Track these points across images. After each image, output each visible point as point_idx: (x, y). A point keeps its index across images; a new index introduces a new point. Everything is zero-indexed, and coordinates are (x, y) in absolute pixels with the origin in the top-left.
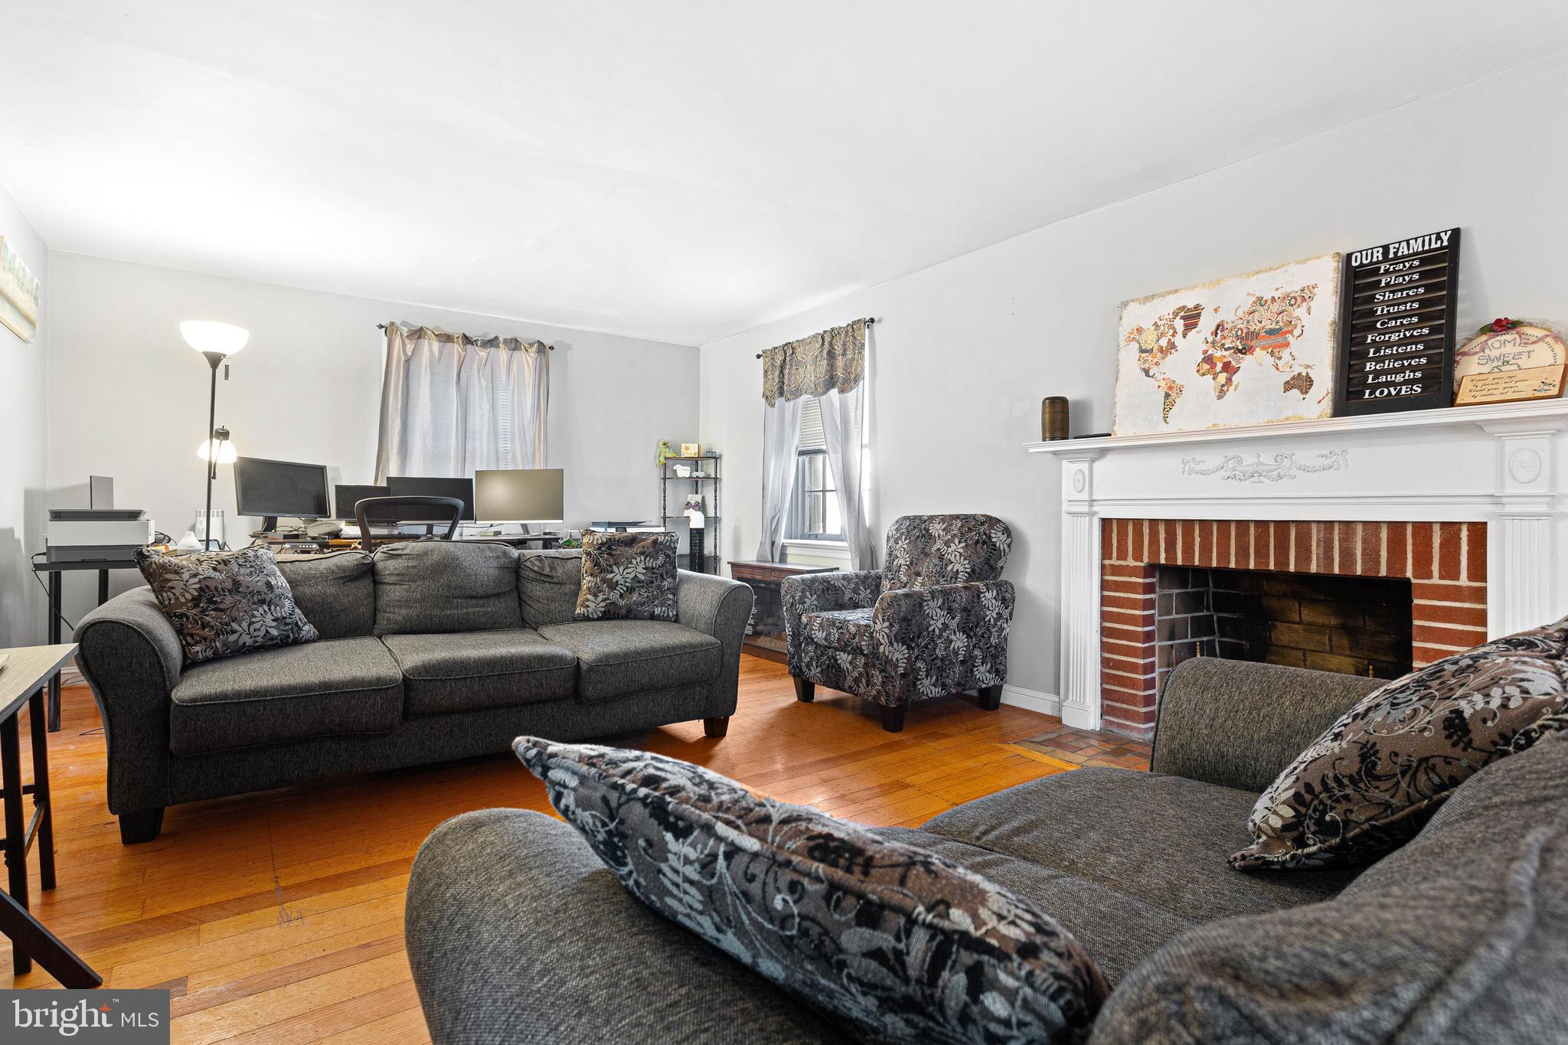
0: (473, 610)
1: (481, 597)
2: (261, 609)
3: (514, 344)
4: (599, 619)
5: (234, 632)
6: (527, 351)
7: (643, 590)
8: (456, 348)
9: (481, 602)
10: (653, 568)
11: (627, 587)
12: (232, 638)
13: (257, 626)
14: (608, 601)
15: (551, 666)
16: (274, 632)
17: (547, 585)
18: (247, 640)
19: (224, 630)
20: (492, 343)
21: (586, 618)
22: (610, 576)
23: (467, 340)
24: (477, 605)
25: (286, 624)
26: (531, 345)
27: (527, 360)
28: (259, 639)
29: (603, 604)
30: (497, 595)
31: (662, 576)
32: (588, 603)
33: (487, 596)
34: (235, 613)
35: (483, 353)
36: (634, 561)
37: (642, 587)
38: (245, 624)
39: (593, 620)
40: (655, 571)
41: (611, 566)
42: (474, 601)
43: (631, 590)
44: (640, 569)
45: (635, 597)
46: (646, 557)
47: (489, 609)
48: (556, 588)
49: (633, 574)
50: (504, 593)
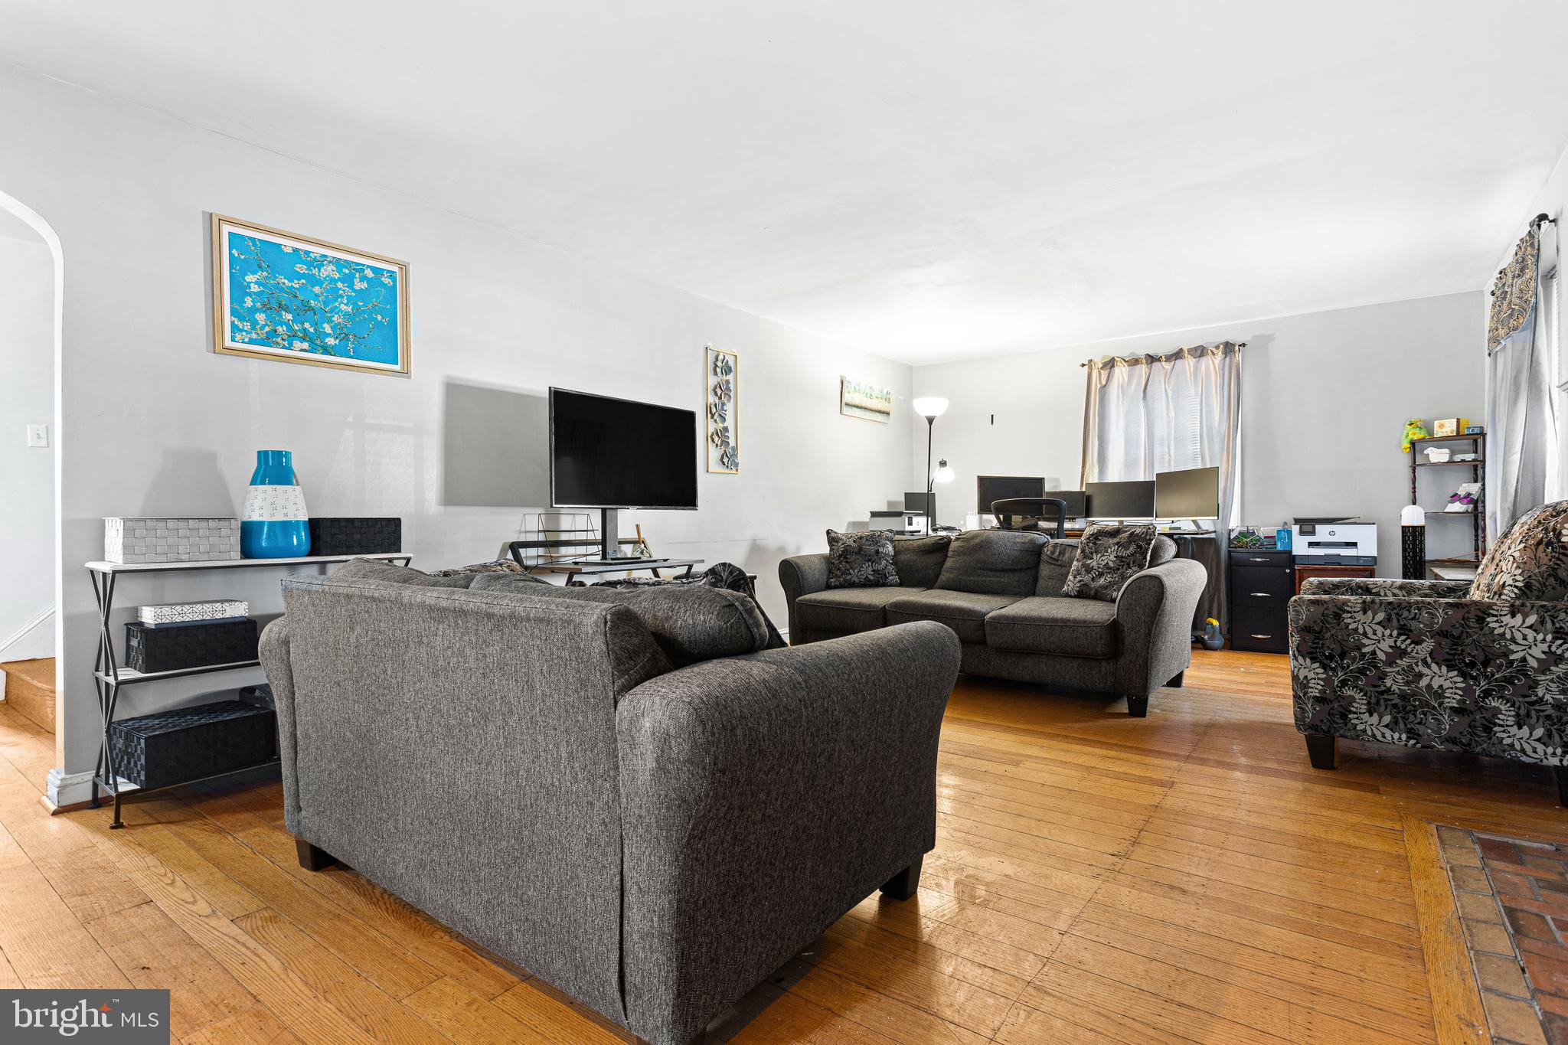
0: (992, 579)
1: (999, 571)
2: (867, 564)
3: (1200, 352)
4: (1075, 597)
5: (850, 574)
6: (1214, 354)
7: (1109, 576)
8: (1143, 368)
9: (998, 574)
10: (1123, 557)
11: (1099, 572)
12: (848, 577)
13: (862, 573)
14: (1082, 583)
15: (966, 617)
16: (872, 578)
17: (1052, 566)
18: (855, 579)
19: (846, 573)
20: (1178, 355)
21: (1067, 595)
22: (1089, 562)
23: (1152, 359)
24: (994, 576)
25: (879, 574)
26: (1217, 347)
27: (1213, 363)
28: (862, 580)
29: (1078, 585)
30: (1013, 571)
31: (1128, 564)
32: (1071, 584)
33: (1004, 571)
34: (853, 565)
35: (1167, 366)
36: (1109, 550)
37: (1109, 573)
38: (856, 571)
39: (1070, 596)
40: (1124, 559)
41: (1092, 554)
42: (992, 573)
43: (1101, 575)
44: (1112, 558)
45: (1102, 581)
46: (1119, 547)
47: (1002, 580)
48: (1058, 569)
49: (1106, 562)
50: (1021, 570)
